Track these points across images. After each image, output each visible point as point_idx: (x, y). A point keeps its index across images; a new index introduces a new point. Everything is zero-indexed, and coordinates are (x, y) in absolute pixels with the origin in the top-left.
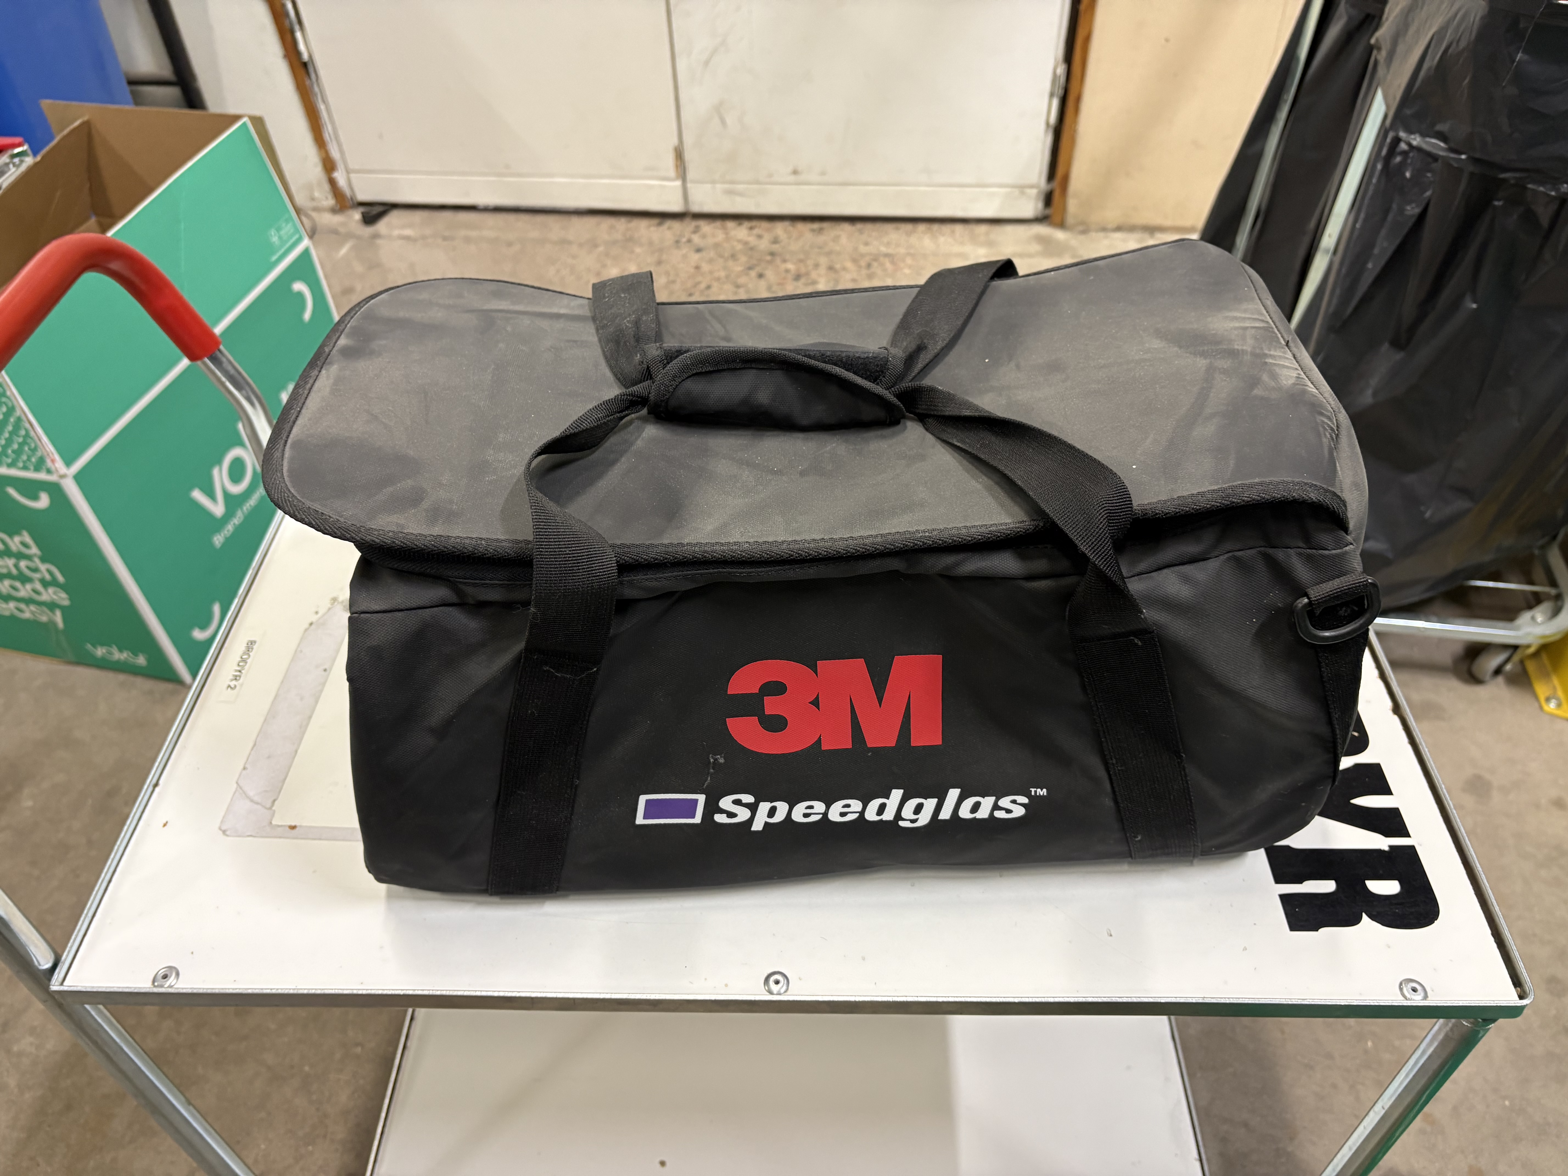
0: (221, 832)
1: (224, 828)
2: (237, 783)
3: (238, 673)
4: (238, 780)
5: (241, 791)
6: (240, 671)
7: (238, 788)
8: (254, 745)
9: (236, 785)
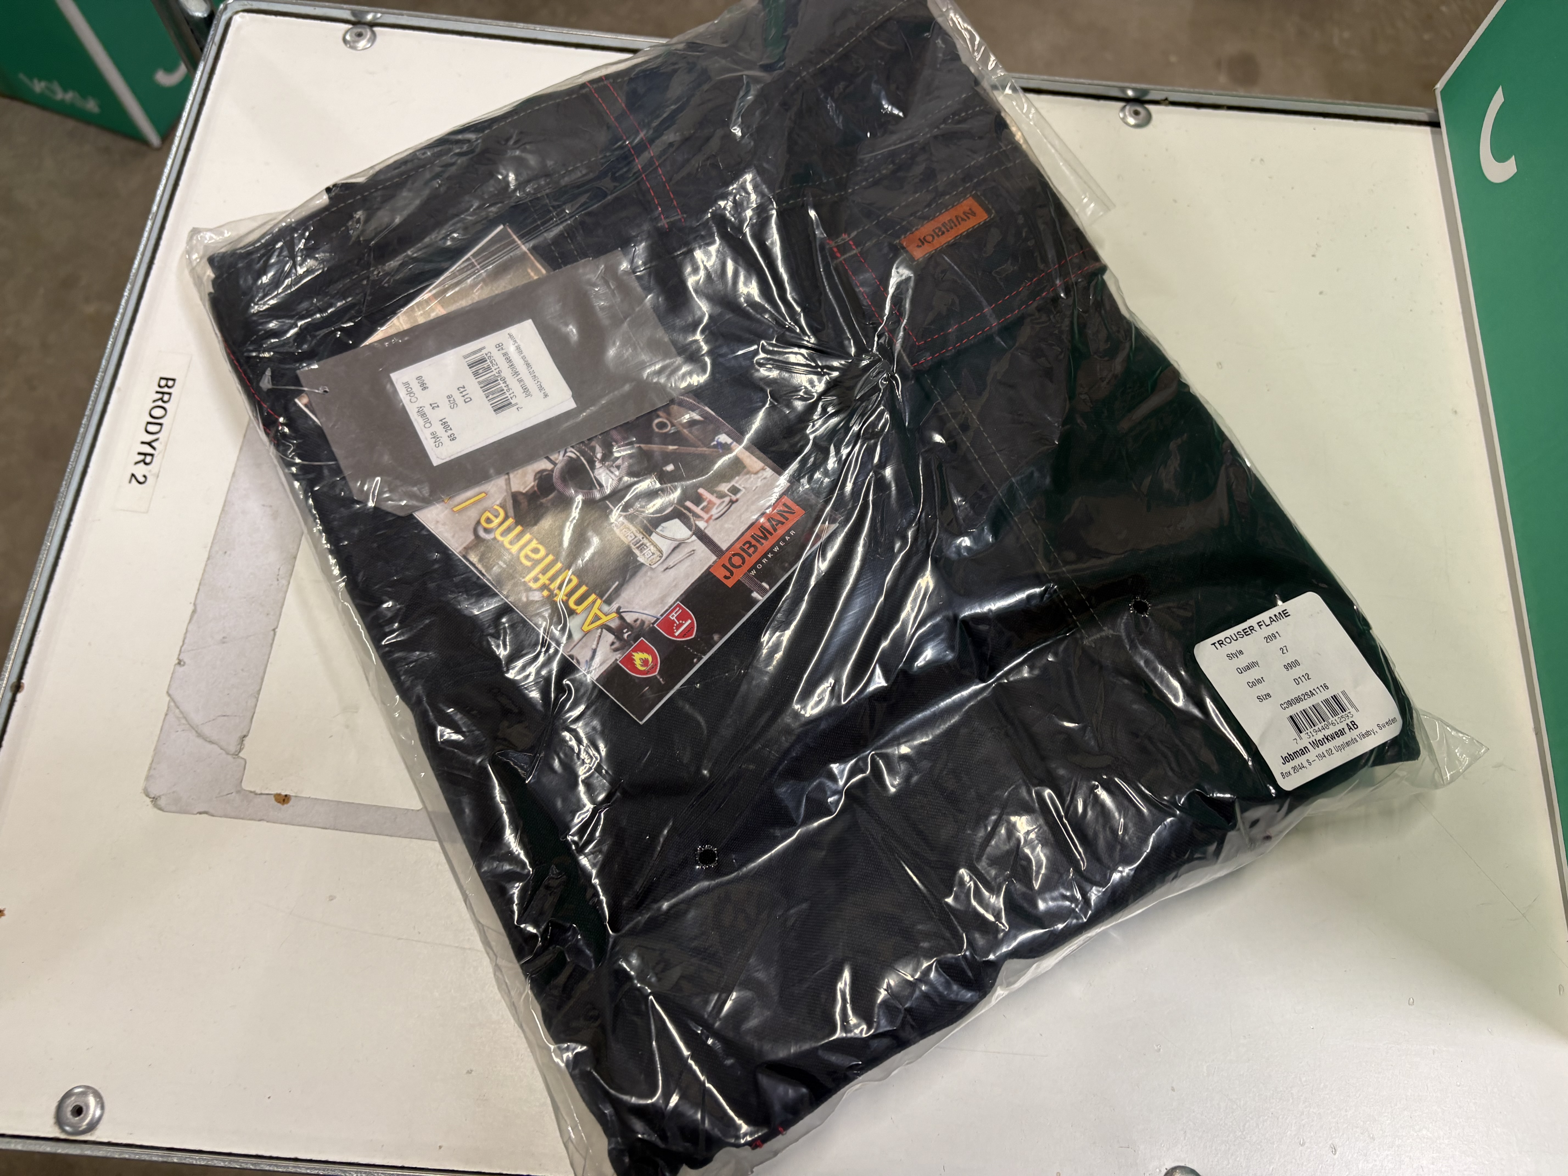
0: (148, 800)
1: (154, 792)
2: (169, 695)
3: (147, 449)
4: (168, 689)
5: (177, 711)
6: (149, 444)
7: (172, 704)
8: (194, 612)
9: (168, 699)
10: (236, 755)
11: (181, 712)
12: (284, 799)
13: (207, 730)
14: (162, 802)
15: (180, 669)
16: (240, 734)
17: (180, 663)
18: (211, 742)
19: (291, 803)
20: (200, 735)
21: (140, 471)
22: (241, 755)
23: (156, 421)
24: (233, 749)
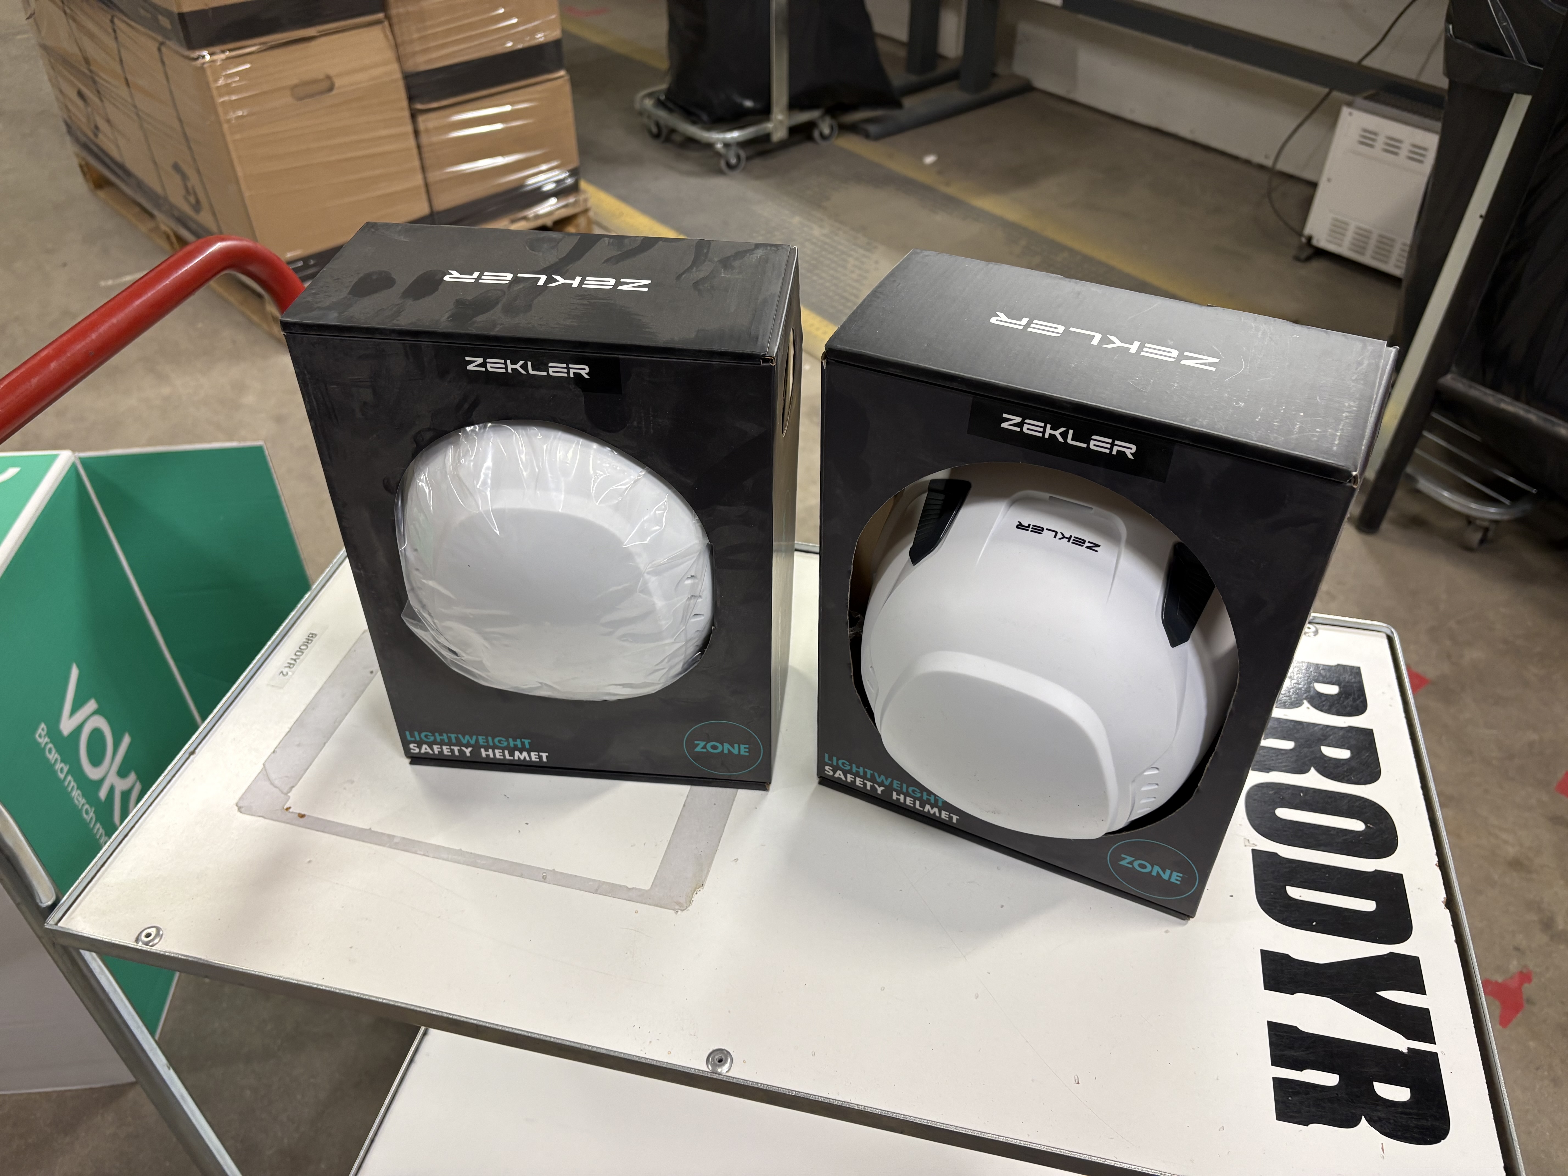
0: (236, 808)
1: (241, 804)
2: (264, 764)
3: (293, 662)
4: (266, 761)
6: (295, 660)
7: (264, 769)
8: (289, 732)
9: (263, 766)
10: (286, 794)
11: (266, 772)
12: (302, 816)
13: (276, 782)
14: (242, 810)
15: (273, 755)
16: (291, 785)
17: (274, 752)
18: (276, 787)
19: (305, 818)
20: (272, 784)
21: (285, 671)
22: (289, 794)
23: (301, 651)
24: (285, 791)
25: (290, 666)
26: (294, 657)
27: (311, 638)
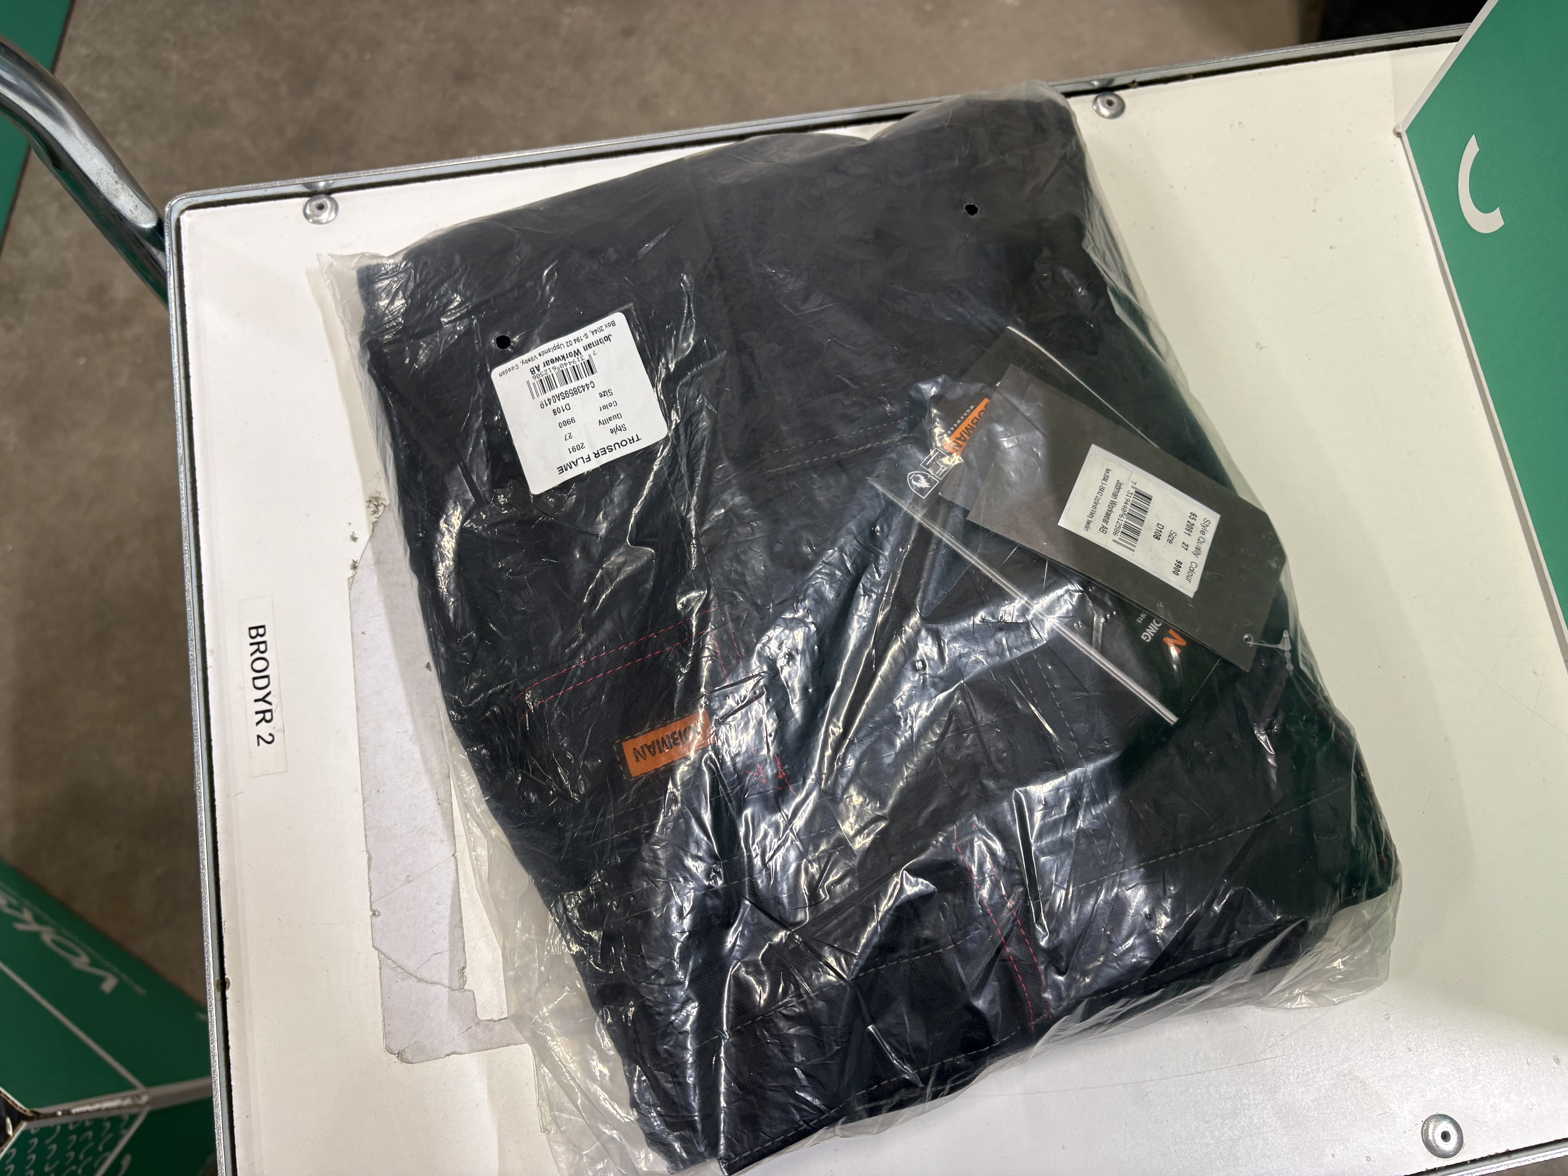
0: (394, 1058)
1: (396, 1048)
2: (376, 949)
3: (263, 706)
4: (373, 943)
5: (390, 961)
6: (263, 700)
7: (382, 956)
8: (370, 859)
9: (376, 953)
10: (462, 988)
11: (394, 962)
13: (425, 973)
14: (408, 1055)
15: (377, 920)
16: (458, 967)
17: (374, 914)
18: (434, 984)
20: (420, 980)
21: (264, 730)
22: (466, 987)
23: (261, 674)
24: (456, 984)
25: (265, 716)
26: (261, 694)
27: (259, 639)
